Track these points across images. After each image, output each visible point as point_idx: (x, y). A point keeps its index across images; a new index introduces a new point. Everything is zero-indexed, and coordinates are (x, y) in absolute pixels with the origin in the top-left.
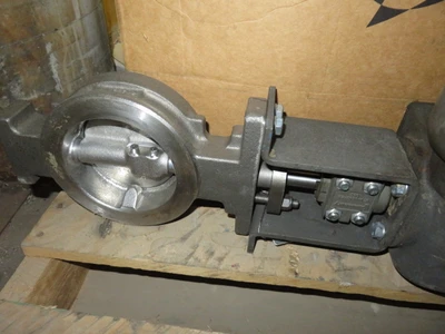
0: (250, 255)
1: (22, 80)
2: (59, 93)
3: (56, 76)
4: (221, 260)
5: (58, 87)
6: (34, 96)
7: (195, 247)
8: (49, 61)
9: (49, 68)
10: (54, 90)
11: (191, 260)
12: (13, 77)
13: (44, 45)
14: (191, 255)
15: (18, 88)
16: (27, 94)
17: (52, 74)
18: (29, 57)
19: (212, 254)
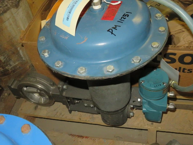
0: (70, 114)
1: (13, 60)
2: (24, 60)
3: (22, 56)
4: (63, 116)
5: (23, 59)
6: (17, 63)
7: (57, 112)
8: (19, 52)
9: (20, 54)
10: (22, 60)
11: (56, 116)
12: (10, 60)
13: (17, 49)
14: (56, 115)
15: (12, 62)
16: (15, 63)
17: (21, 56)
18: (14, 53)
19: (61, 114)
